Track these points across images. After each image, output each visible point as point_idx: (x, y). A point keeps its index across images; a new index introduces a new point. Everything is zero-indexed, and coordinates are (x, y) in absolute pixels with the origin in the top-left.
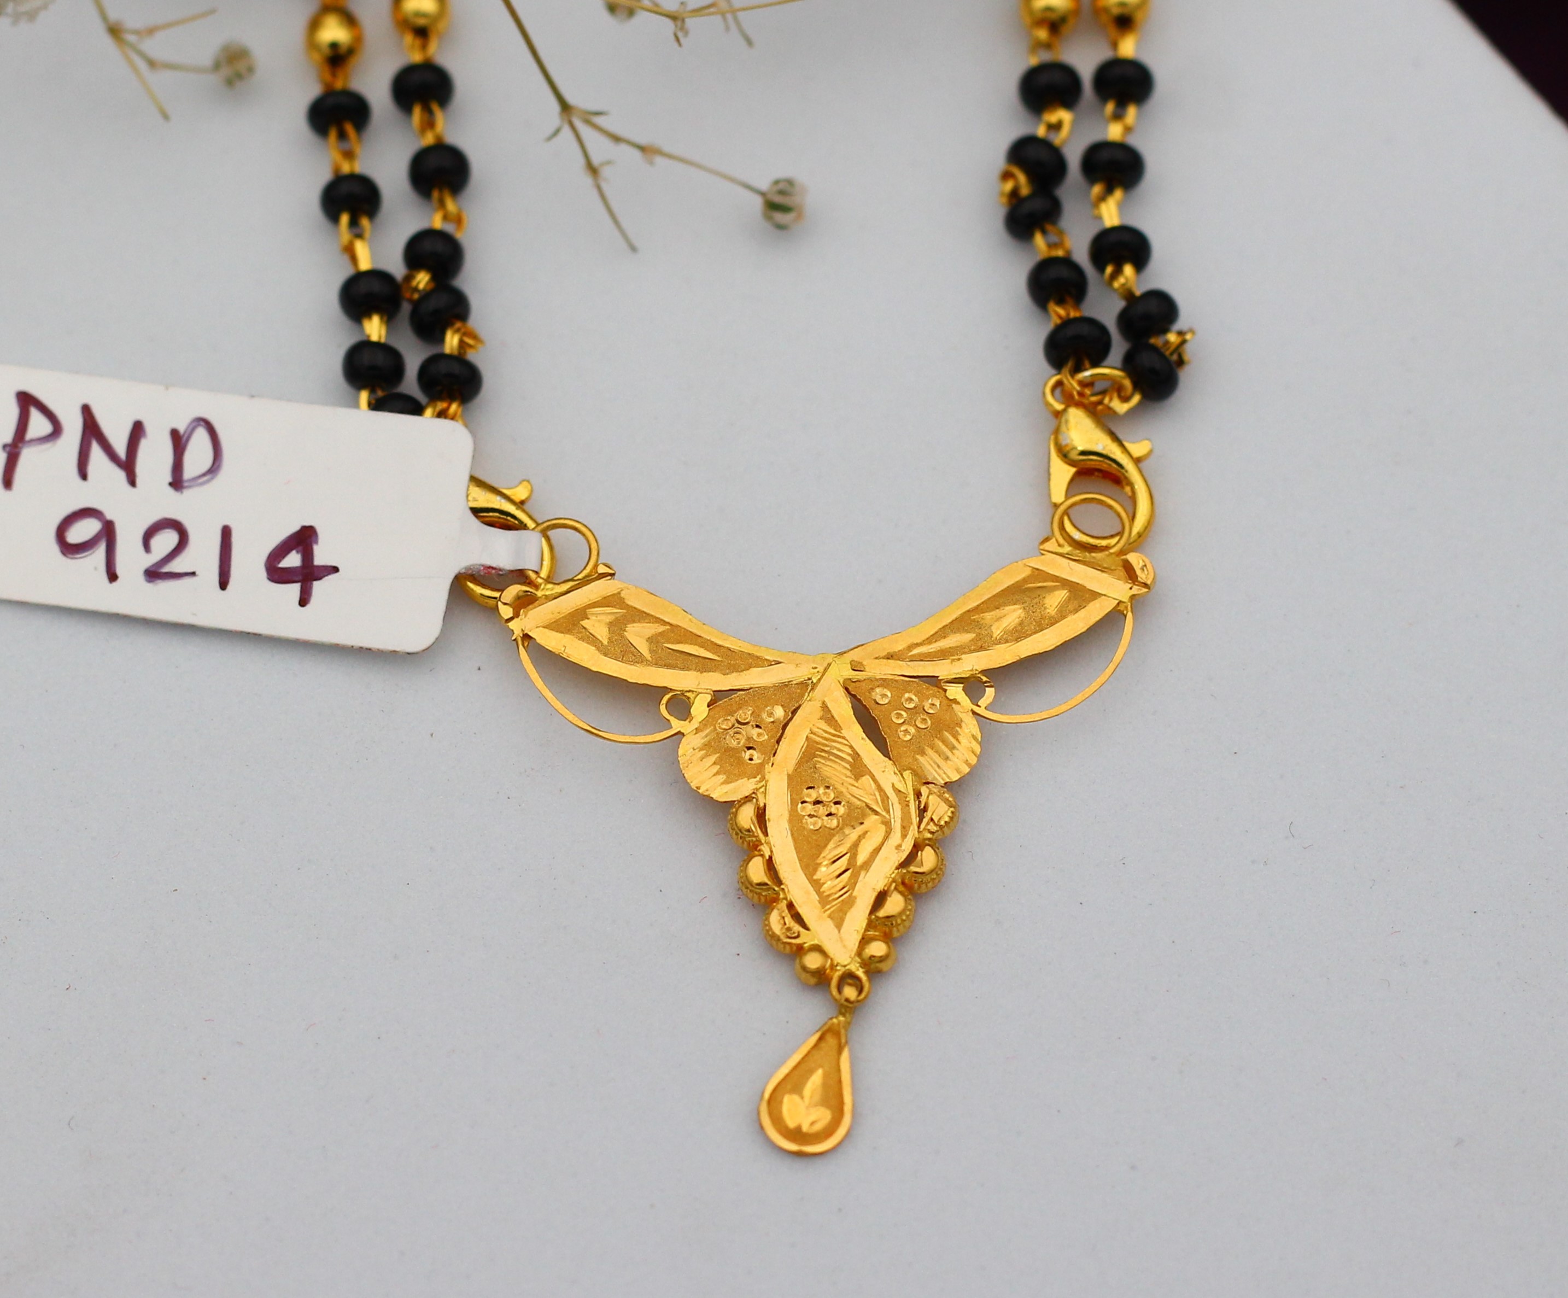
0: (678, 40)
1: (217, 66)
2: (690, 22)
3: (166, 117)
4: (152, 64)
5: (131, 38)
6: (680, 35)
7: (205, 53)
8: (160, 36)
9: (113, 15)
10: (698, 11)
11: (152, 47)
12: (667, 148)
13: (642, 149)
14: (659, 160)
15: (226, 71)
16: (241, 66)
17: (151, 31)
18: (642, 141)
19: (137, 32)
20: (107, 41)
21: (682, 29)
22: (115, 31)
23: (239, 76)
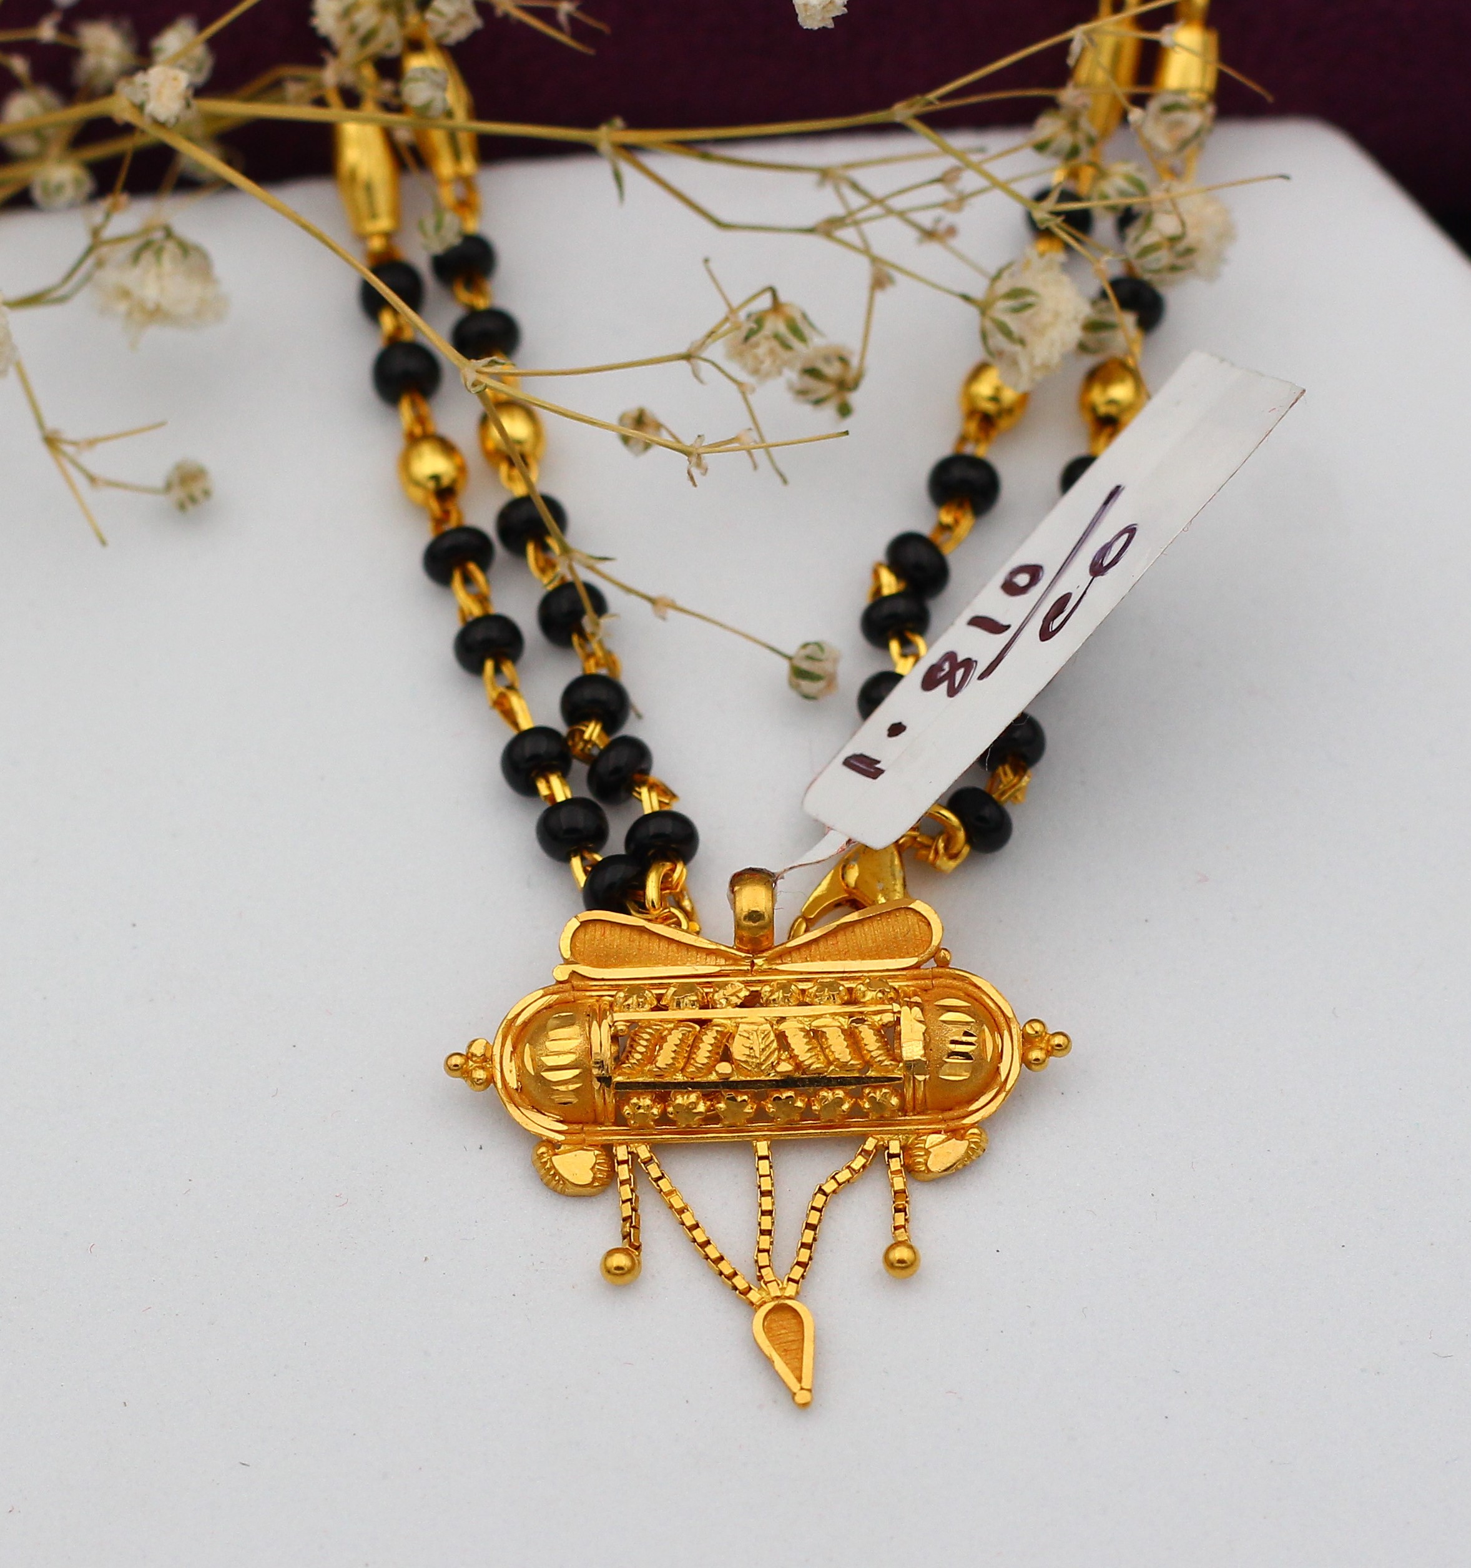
0: (692, 478)
1: (168, 487)
2: (707, 458)
3: (103, 543)
4: (92, 479)
5: (69, 449)
6: (696, 472)
7: (157, 472)
8: (100, 447)
9: (51, 423)
10: (716, 447)
11: (91, 460)
12: (680, 603)
13: (652, 601)
14: (671, 613)
15: (178, 493)
16: (196, 489)
17: (92, 443)
18: (653, 593)
19: (74, 443)
20: (42, 450)
21: (699, 465)
22: (51, 441)
23: (193, 500)
